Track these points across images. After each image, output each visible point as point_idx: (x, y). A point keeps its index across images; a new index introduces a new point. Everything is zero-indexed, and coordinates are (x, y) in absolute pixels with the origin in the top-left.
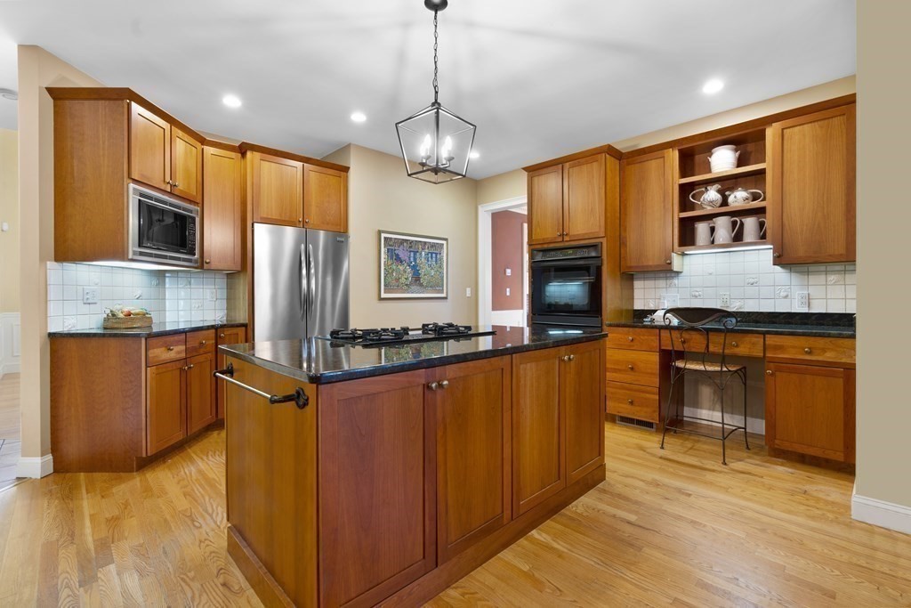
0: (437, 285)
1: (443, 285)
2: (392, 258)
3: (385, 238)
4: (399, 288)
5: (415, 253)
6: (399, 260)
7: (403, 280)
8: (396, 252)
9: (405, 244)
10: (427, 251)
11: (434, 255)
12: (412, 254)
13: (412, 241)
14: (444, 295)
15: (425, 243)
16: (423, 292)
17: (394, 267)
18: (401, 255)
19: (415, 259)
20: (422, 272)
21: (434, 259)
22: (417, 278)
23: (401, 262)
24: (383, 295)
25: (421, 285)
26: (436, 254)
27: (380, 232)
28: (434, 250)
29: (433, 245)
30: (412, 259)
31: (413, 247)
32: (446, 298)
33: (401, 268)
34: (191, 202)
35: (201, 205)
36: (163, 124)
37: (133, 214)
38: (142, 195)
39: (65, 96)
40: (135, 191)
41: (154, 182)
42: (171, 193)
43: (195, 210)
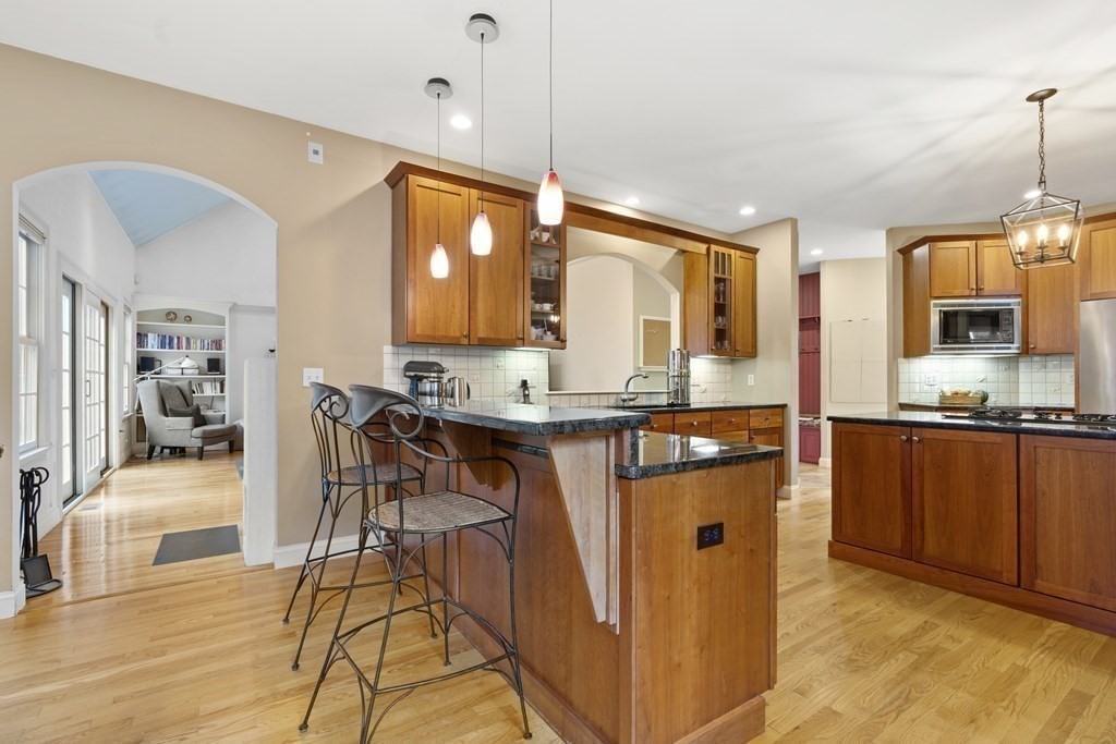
34: (1008, 296)
35: (1024, 296)
36: (966, 244)
37: (935, 320)
38: (943, 305)
39: (906, 252)
40: (936, 305)
41: (956, 293)
42: (977, 296)
43: (1014, 303)
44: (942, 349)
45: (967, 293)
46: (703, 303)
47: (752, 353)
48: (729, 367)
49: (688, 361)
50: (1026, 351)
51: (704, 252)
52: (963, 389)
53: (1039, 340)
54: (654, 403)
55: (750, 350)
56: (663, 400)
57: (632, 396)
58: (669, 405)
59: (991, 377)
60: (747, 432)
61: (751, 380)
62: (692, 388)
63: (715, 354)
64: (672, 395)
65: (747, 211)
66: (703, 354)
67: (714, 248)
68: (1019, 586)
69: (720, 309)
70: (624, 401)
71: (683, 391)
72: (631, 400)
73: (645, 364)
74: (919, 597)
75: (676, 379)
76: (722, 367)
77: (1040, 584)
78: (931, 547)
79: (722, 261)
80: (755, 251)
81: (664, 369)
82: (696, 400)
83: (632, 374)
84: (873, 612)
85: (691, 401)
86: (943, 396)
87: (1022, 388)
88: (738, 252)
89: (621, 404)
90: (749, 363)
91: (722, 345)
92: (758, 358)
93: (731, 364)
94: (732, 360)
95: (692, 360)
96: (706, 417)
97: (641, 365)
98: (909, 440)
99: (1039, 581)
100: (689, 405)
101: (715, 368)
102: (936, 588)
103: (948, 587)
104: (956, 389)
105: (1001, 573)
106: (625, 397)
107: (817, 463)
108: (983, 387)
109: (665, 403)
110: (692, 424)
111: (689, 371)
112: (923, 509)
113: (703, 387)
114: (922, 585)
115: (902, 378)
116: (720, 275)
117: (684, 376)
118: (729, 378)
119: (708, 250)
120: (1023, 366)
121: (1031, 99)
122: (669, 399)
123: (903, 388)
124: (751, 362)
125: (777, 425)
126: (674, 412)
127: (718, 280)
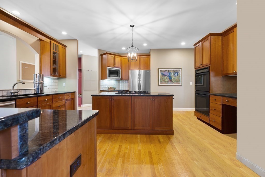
0: (178, 81)
1: (180, 82)
2: (162, 75)
3: (160, 70)
4: (165, 82)
5: (170, 73)
6: (164, 75)
7: (166, 80)
8: (164, 73)
9: (166, 71)
10: (174, 72)
11: (177, 73)
12: (169, 74)
13: (169, 70)
14: (181, 84)
15: (174, 70)
16: (173, 84)
17: (163, 77)
18: (165, 74)
19: (170, 75)
20: (172, 78)
21: (177, 74)
22: (170, 80)
23: (165, 76)
24: (159, 84)
25: (172, 82)
26: (178, 73)
27: (159, 69)
28: (177, 72)
29: (176, 71)
30: (169, 75)
31: (169, 72)
32: (181, 85)
33: (165, 77)
34: (119, 68)
35: (121, 68)
36: (113, 56)
37: (108, 72)
38: (109, 68)
39: (102, 55)
40: (108, 68)
41: (112, 66)
42: (115, 67)
43: (120, 69)
44: (109, 78)
45: (113, 66)
46: (48, 59)
47: (65, 77)
48: (57, 81)
49: (43, 79)
50: (122, 79)
51: (49, 42)
52: (112, 87)
53: (124, 77)
54: (27, 93)
55: (64, 76)
56: (32, 92)
57: (16, 91)
58: (34, 94)
59: (116, 84)
60: (64, 101)
61: (64, 85)
62: (44, 87)
63: (53, 76)
64: (36, 90)
65: (64, 33)
66: (48, 76)
67: (52, 42)
68: (132, 129)
69: (54, 62)
70: (12, 93)
71: (41, 89)
72: (16, 93)
73: (22, 79)
74: (115, 139)
75: (38, 84)
76: (55, 81)
77: (136, 128)
78: (116, 125)
79: (55, 47)
80: (66, 47)
81: (33, 81)
82: (46, 92)
83: (16, 82)
84: (108, 148)
85: (44, 92)
86: (108, 88)
87: (120, 86)
88: (60, 45)
89: (10, 94)
90: (63, 80)
91: (55, 74)
92: (67, 78)
93: (58, 80)
94: (58, 79)
95: (44, 78)
96: (51, 97)
97: (21, 79)
98: (111, 100)
99: (135, 127)
100: (43, 93)
101: (52, 81)
102: (117, 135)
103: (119, 133)
104: (110, 87)
105: (129, 127)
106: (13, 91)
107: (81, 106)
108: (114, 86)
109: (33, 93)
110: (45, 100)
111: (43, 82)
112: (114, 116)
113: (48, 87)
114: (114, 135)
115: (101, 84)
116: (55, 51)
117: (41, 83)
118: (57, 84)
119: (50, 41)
120: (121, 82)
121: (131, 26)
122: (35, 91)
123: (101, 86)
124: (65, 79)
125: (73, 98)
126: (38, 96)
127: (54, 53)
